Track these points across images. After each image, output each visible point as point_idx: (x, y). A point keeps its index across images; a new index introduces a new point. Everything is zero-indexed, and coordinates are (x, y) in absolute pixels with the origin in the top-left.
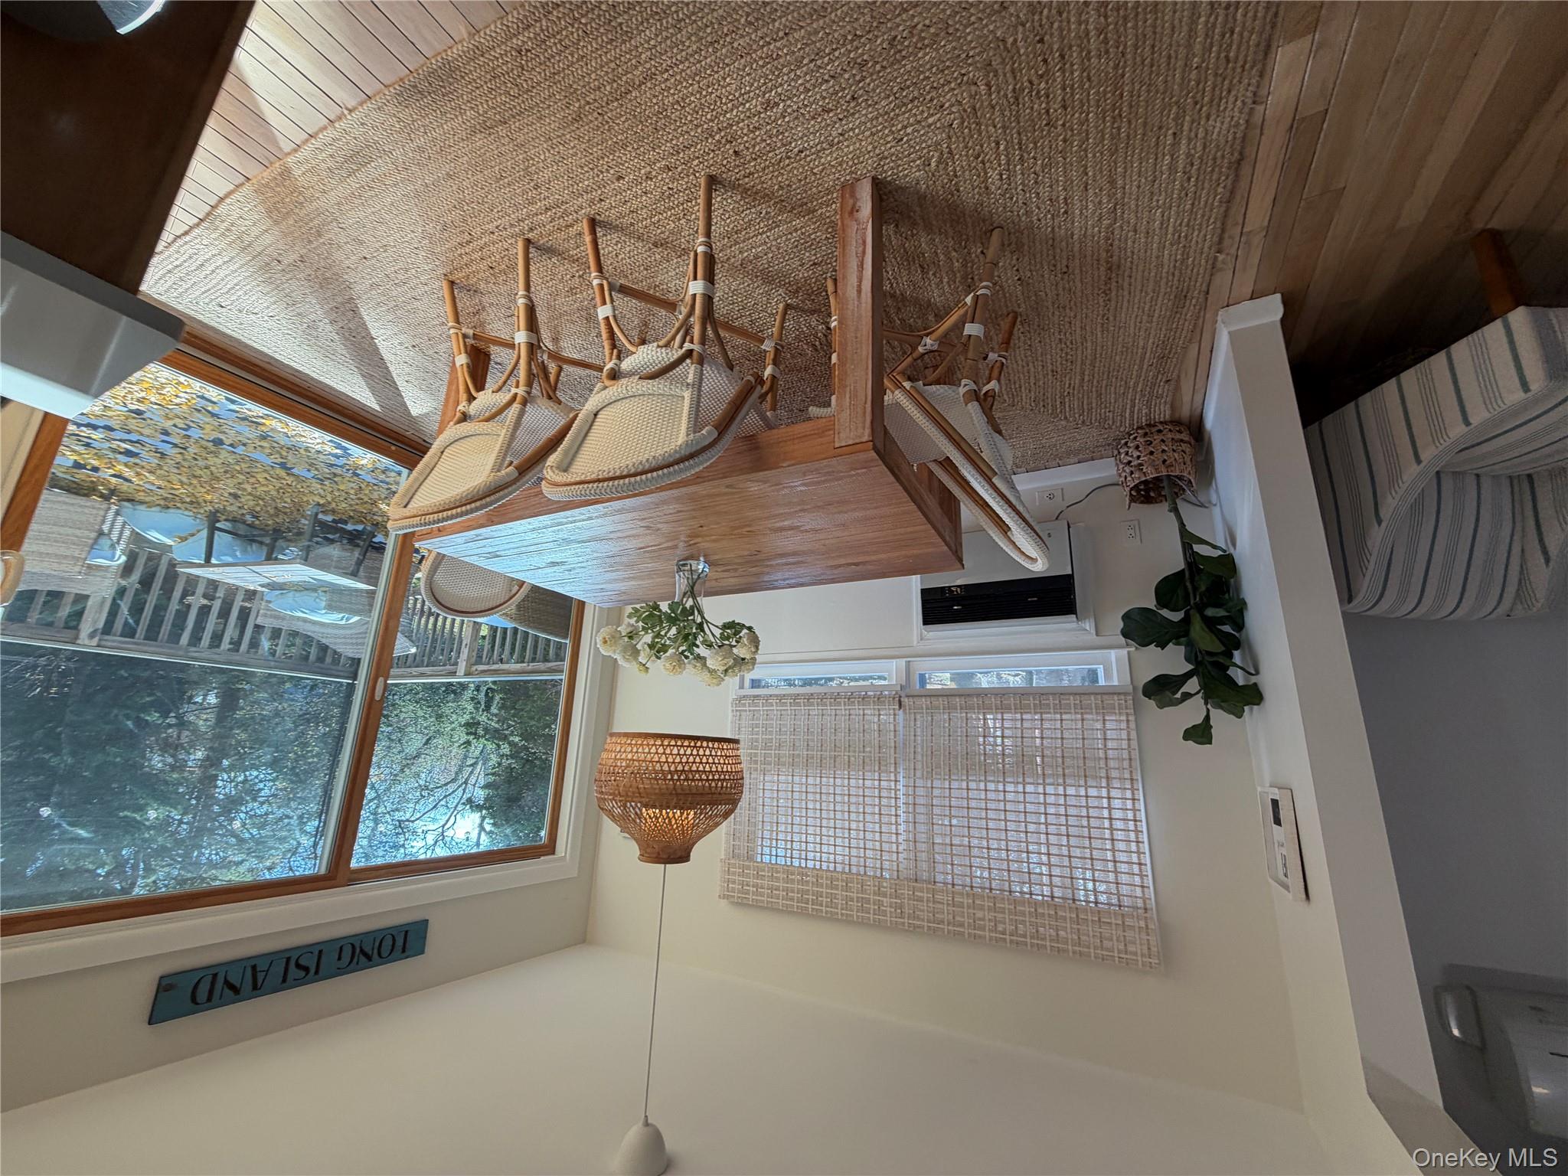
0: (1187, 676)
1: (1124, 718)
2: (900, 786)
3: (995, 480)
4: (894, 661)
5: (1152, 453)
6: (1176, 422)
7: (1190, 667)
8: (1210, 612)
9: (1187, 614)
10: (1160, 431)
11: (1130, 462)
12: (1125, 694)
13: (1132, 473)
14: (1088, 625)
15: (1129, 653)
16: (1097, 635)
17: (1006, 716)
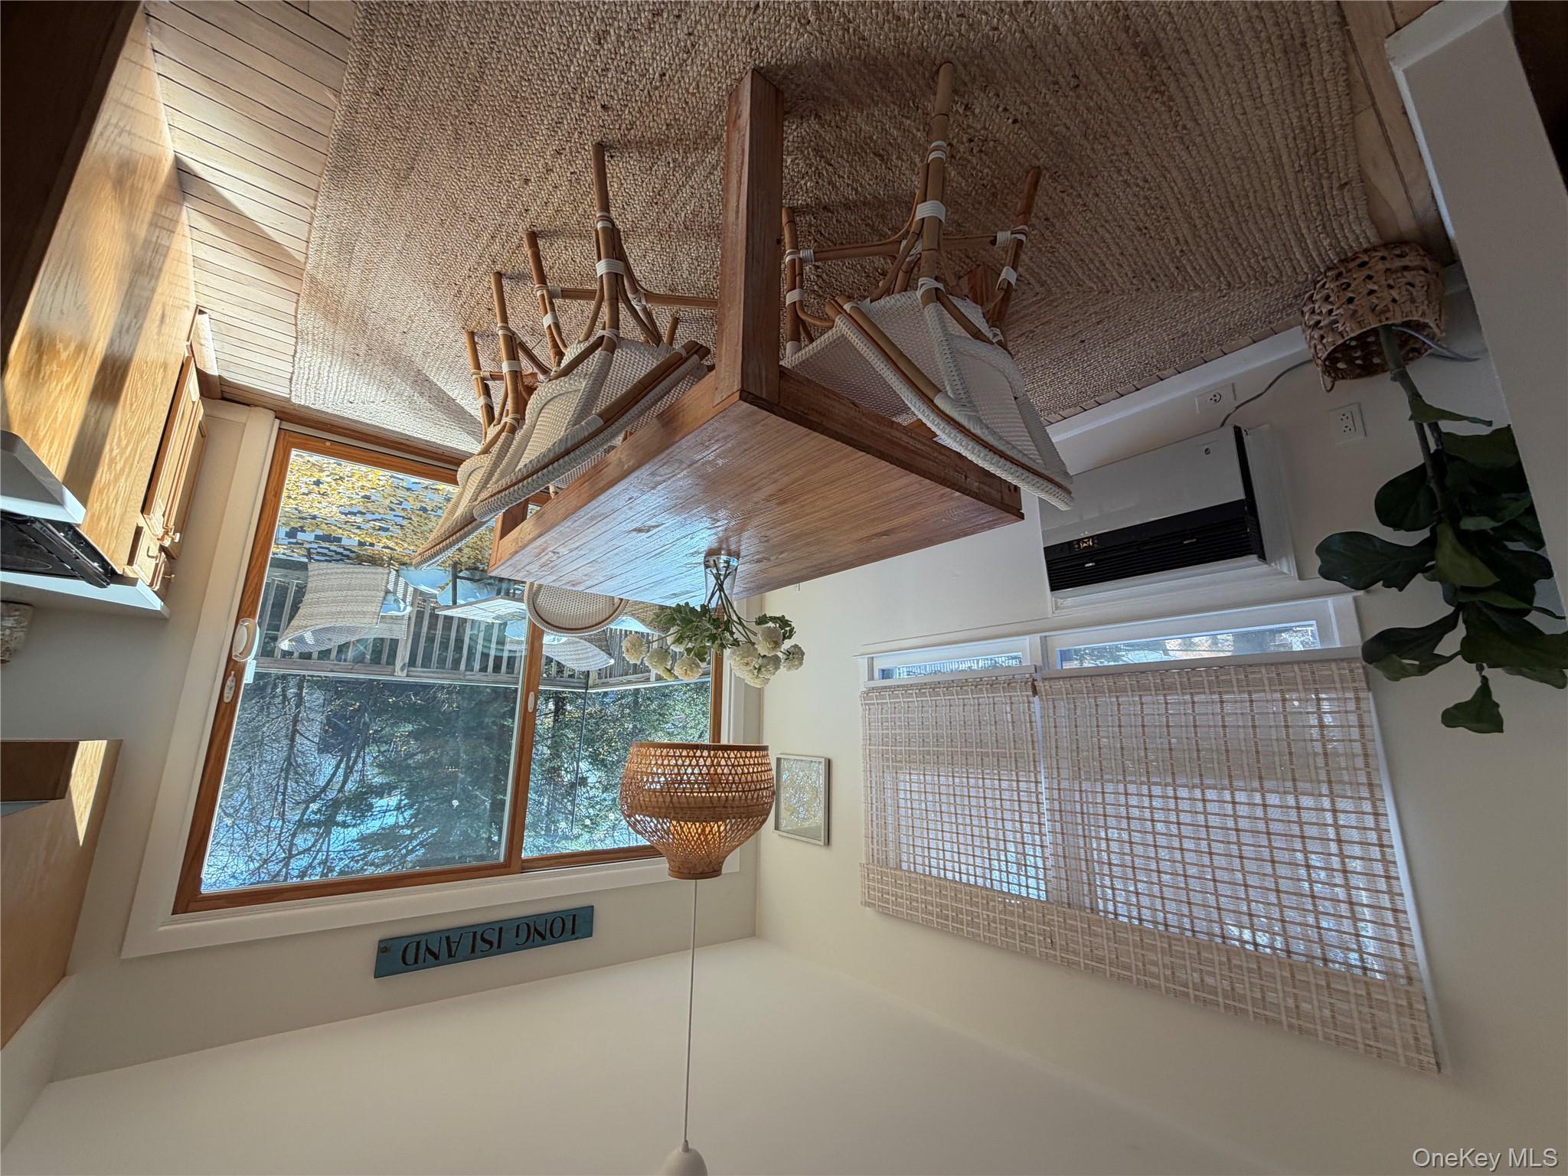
0: (1445, 626)
1: (1350, 695)
2: (1042, 788)
3: (939, 401)
4: (1027, 637)
5: (1350, 300)
6: (1395, 244)
7: (1450, 609)
8: (1469, 524)
9: (1433, 531)
10: (1363, 264)
11: (1319, 322)
12: (1349, 660)
13: (1322, 337)
14: (1286, 566)
15: (1355, 599)
16: (1301, 577)
17: (1170, 698)
